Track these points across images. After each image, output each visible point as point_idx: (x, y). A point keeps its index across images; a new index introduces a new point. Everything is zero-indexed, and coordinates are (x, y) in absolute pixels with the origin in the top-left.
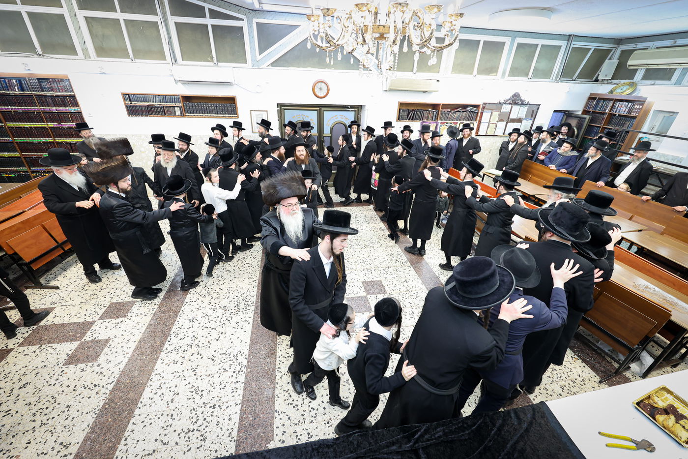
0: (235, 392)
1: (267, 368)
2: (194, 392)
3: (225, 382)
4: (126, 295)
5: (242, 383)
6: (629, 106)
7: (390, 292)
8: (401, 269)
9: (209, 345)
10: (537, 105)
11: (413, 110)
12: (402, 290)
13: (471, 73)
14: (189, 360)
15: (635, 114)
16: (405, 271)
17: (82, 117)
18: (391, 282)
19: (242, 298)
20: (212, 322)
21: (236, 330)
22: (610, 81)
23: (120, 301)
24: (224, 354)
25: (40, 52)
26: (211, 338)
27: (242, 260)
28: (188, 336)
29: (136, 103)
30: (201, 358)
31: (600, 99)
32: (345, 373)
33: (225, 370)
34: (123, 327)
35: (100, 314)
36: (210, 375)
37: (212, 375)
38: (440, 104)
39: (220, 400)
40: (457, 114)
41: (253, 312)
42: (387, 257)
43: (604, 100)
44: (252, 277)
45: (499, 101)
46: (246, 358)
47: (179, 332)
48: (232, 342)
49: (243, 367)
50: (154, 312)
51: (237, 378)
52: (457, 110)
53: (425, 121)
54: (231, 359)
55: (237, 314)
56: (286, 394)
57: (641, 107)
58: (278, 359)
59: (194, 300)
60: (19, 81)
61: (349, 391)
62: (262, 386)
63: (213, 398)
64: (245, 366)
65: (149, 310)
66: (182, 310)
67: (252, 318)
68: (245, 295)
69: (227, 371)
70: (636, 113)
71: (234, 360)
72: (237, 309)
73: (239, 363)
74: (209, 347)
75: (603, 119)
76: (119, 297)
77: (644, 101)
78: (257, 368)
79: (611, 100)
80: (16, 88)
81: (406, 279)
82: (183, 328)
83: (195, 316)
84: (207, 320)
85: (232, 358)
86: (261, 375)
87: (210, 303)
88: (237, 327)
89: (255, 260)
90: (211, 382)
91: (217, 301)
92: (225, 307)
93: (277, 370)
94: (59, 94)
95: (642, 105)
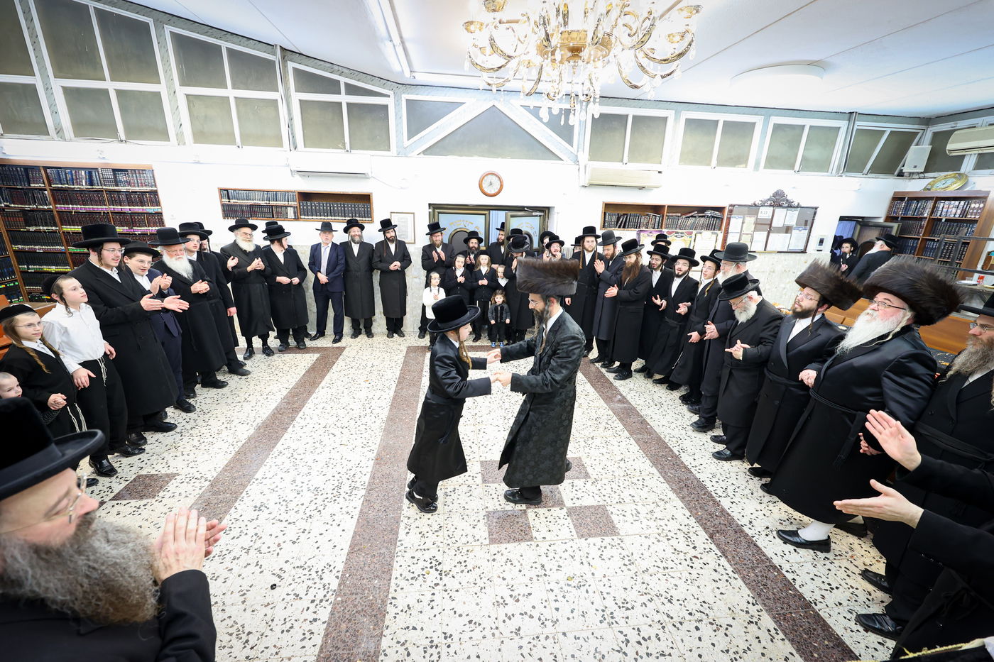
0: (307, 640)
1: (371, 598)
2: (234, 635)
3: (293, 618)
4: (165, 463)
5: (324, 623)
6: (961, 206)
7: (596, 477)
8: (614, 442)
9: (278, 551)
10: (812, 208)
11: (624, 214)
12: (616, 474)
13: (709, 164)
14: (239, 576)
15: (973, 216)
16: (620, 444)
17: (162, 219)
18: (598, 460)
19: (348, 477)
20: (290, 513)
21: (328, 527)
22: (922, 175)
23: (153, 472)
24: (301, 567)
25: (123, 137)
26: (284, 538)
27: (357, 419)
28: (246, 534)
29: (236, 201)
30: (261, 572)
31: (911, 199)
32: (513, 615)
33: (298, 596)
34: (145, 513)
35: (116, 491)
36: (269, 604)
37: (273, 605)
38: (664, 206)
39: (277, 653)
40: (691, 220)
41: (362, 499)
42: (589, 423)
43: (918, 199)
44: (368, 445)
45: (753, 202)
46: (337, 577)
47: (233, 526)
48: (318, 548)
49: (331, 593)
50: (201, 492)
51: (315, 612)
52: (690, 215)
53: (644, 229)
54: (311, 577)
55: (335, 500)
56: (401, 649)
57: (982, 205)
58: (393, 581)
59: (268, 475)
60: (90, 172)
61: (520, 652)
62: (358, 631)
63: (267, 648)
64: (335, 591)
65: (194, 488)
66: (246, 490)
67: (359, 509)
68: (352, 473)
69: (301, 598)
70: (976, 215)
71: (317, 580)
72: (335, 493)
73: (324, 586)
74: (278, 554)
75: (921, 227)
76: (153, 466)
77: (986, 198)
78: (354, 596)
79: (931, 198)
80: (84, 181)
81: (622, 456)
82: (241, 520)
83: (265, 502)
84: (284, 507)
85: (314, 575)
86: (360, 609)
87: (294, 481)
88: (330, 522)
89: (376, 420)
90: (268, 618)
91: (306, 479)
92: (316, 489)
93: (389, 602)
94: (137, 189)
95: (984, 202)
